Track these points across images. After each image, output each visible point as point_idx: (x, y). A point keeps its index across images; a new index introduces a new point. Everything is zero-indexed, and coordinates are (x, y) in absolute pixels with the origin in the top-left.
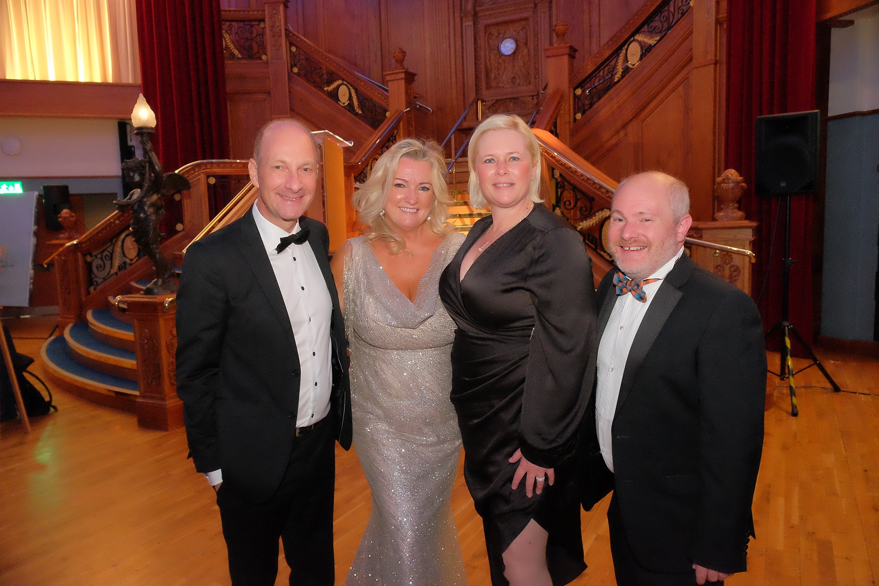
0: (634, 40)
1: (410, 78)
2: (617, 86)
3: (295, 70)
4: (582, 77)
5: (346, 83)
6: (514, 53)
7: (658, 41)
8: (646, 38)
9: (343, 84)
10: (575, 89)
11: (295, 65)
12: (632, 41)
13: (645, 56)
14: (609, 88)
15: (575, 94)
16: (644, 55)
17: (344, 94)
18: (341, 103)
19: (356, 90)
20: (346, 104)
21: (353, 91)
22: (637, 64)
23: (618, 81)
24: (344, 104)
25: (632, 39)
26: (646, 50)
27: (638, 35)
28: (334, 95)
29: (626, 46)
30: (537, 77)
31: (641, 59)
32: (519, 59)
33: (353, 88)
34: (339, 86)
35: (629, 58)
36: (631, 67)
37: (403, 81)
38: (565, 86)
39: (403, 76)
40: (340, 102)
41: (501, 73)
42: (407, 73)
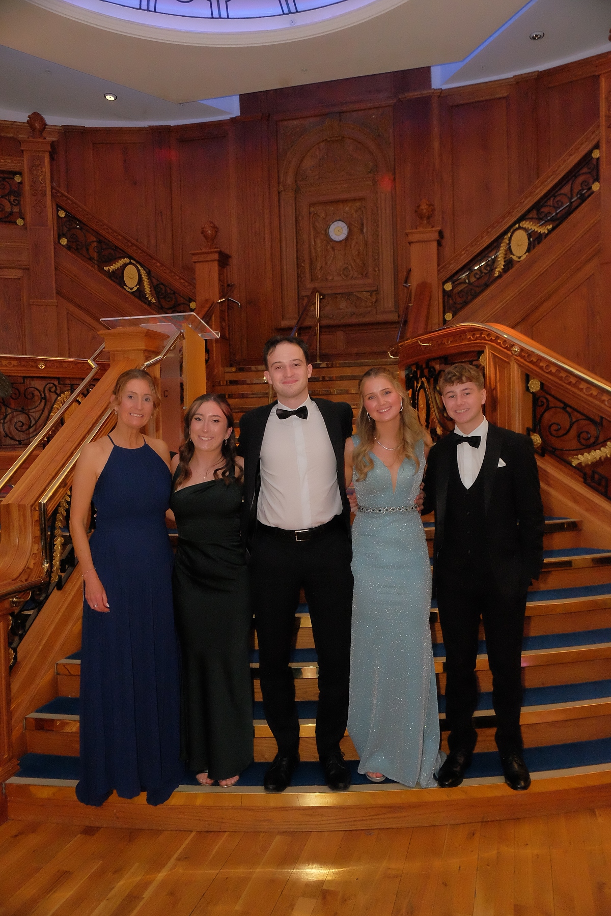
0: (520, 228)
1: (224, 260)
2: (500, 281)
3: (64, 241)
4: (454, 267)
5: (134, 262)
6: (347, 239)
7: (550, 232)
8: (535, 226)
9: (130, 263)
10: (444, 283)
11: (64, 235)
12: (517, 229)
13: (534, 248)
14: (487, 286)
15: (444, 290)
16: (532, 247)
17: (131, 276)
18: (127, 288)
19: (149, 274)
20: (135, 289)
21: (143, 273)
22: (524, 257)
23: (500, 276)
24: (131, 289)
25: (517, 226)
26: (535, 240)
27: (524, 222)
28: (118, 277)
29: (509, 235)
30: (377, 269)
31: (528, 250)
32: (353, 246)
33: (144, 270)
34: (125, 265)
35: (513, 249)
36: (517, 259)
37: (216, 264)
38: (433, 279)
39: (216, 256)
40: (127, 286)
41: (329, 262)
42: (220, 253)
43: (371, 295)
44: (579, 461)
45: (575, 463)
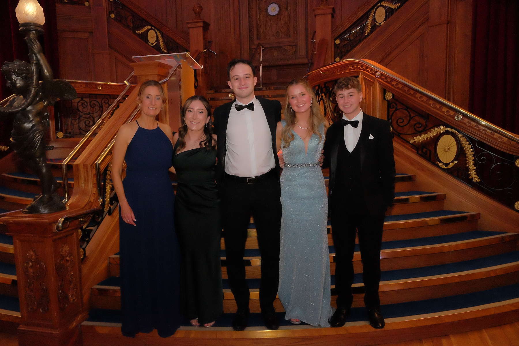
0: (381, 6)
1: (206, 27)
2: (368, 38)
3: (113, 16)
4: (342, 30)
5: (154, 28)
6: (278, 14)
7: (399, 7)
8: (390, 4)
9: (151, 29)
10: (335, 40)
11: (113, 12)
12: (379, 7)
13: (389, 18)
14: (360, 41)
15: (335, 44)
16: (388, 17)
17: (152, 37)
18: (150, 44)
19: (162, 36)
20: (155, 44)
21: (159, 34)
22: (383, 23)
23: (368, 35)
24: (152, 44)
25: (379, 4)
26: (390, 12)
27: (383, 2)
28: (144, 37)
29: (374, 10)
30: (295, 32)
31: (385, 19)
32: (281, 19)
33: (160, 33)
34: (148, 31)
35: (377, 19)
36: (378, 25)
37: (201, 28)
38: (329, 37)
39: (201, 24)
40: (150, 43)
41: (268, 29)
42: (204, 22)
43: (292, 48)
44: (414, 141)
45: (412, 142)
